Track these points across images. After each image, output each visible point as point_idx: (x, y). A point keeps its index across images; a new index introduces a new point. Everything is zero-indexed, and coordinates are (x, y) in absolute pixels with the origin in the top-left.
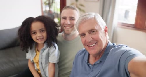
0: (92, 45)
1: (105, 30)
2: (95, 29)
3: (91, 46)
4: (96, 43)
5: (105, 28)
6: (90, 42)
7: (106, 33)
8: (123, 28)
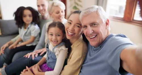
0: (93, 37)
1: (106, 23)
2: (97, 23)
3: (91, 37)
4: (97, 35)
5: (107, 21)
6: (91, 34)
7: (107, 26)
8: (114, 21)
